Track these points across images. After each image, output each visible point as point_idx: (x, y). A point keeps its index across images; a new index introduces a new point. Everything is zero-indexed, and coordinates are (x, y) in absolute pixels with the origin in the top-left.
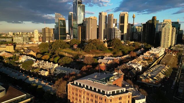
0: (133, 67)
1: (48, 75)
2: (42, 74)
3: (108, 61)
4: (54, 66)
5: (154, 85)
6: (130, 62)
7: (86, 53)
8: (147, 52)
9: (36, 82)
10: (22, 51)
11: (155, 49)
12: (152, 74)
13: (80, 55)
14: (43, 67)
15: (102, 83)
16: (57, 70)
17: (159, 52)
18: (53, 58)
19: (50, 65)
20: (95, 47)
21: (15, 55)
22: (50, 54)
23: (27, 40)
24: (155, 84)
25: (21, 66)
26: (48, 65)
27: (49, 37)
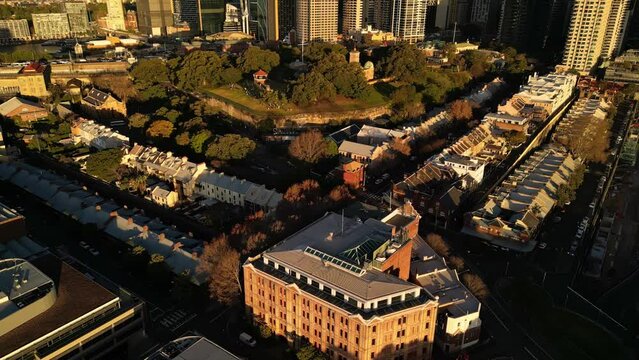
0: (455, 173)
1: (177, 205)
2: (157, 201)
3: (372, 151)
4: (193, 171)
5: (517, 248)
6: (446, 151)
7: (298, 110)
8: (509, 103)
9: (141, 235)
10: (77, 91)
11: (542, 80)
12: (514, 202)
13: (279, 117)
14: (157, 172)
15: (348, 268)
16: (203, 184)
17: (555, 97)
18: (187, 134)
19: (181, 166)
20: (330, 86)
21: (55, 113)
22: (174, 114)
23: (83, 25)
24: (519, 243)
25: (81, 161)
26: (174, 166)
27: (163, 14)
